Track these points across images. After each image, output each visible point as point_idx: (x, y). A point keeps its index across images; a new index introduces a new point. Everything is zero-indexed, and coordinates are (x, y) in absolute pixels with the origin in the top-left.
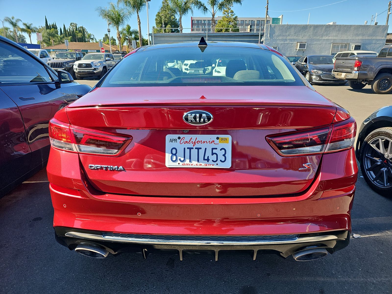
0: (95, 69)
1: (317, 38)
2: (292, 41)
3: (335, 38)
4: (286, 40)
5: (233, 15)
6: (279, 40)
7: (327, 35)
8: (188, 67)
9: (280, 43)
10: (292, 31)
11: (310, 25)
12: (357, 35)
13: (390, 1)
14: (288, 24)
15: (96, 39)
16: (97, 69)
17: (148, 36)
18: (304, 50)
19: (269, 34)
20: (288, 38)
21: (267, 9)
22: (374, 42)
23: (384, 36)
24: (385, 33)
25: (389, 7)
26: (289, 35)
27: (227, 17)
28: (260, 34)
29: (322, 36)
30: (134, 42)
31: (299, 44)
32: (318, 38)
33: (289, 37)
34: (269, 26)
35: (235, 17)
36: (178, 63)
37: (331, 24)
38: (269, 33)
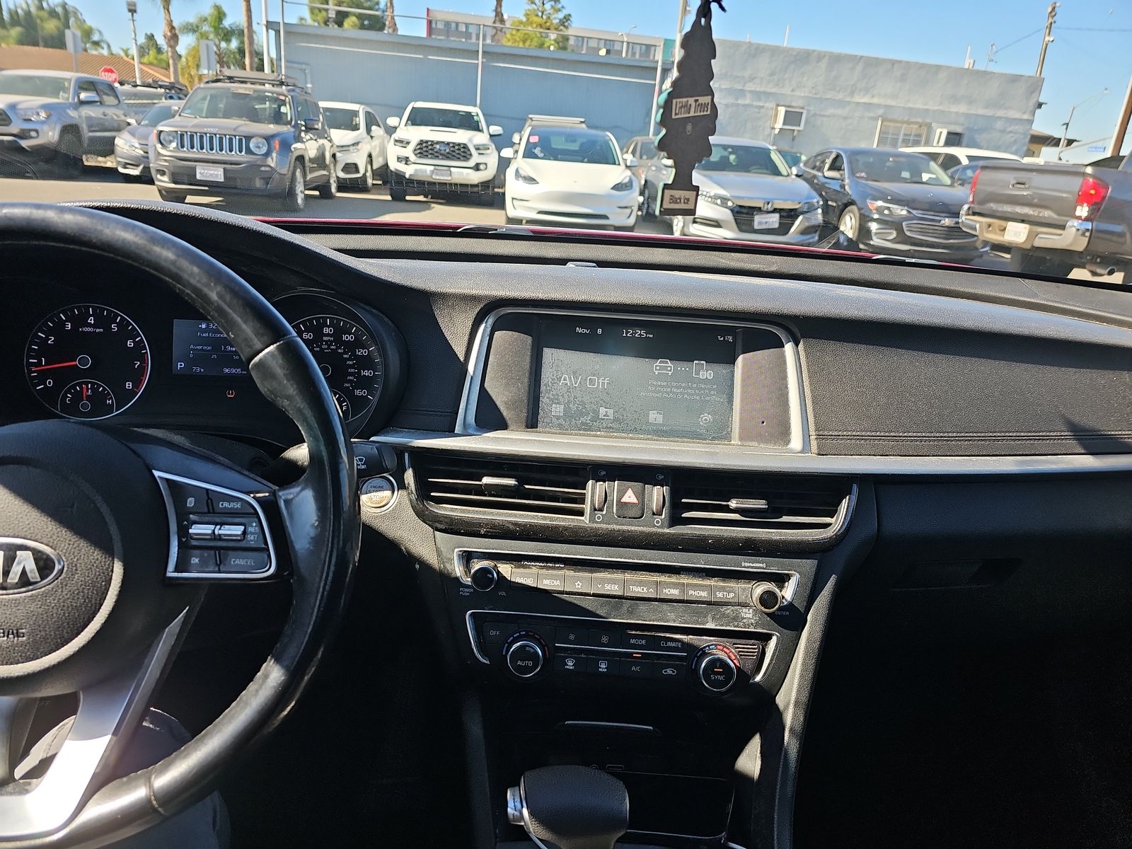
0: (24, 135)
1: (837, 98)
2: (760, 100)
3: (890, 102)
4: (742, 93)
5: (559, 10)
7: (866, 91)
8: (408, 152)
10: (764, 65)
11: (820, 53)
12: (955, 99)
13: (1052, 2)
14: (752, 42)
15: (109, 46)
16: (33, 134)
17: (264, 29)
18: (796, 133)
20: (750, 87)
22: (999, 125)
23: (1029, 112)
24: (1033, 101)
25: (1050, 20)
26: (752, 79)
27: (540, 14)
28: (660, 64)
29: (852, 94)
30: (207, 46)
31: (782, 110)
32: (840, 96)
33: (751, 84)
35: (565, 17)
36: (373, 134)
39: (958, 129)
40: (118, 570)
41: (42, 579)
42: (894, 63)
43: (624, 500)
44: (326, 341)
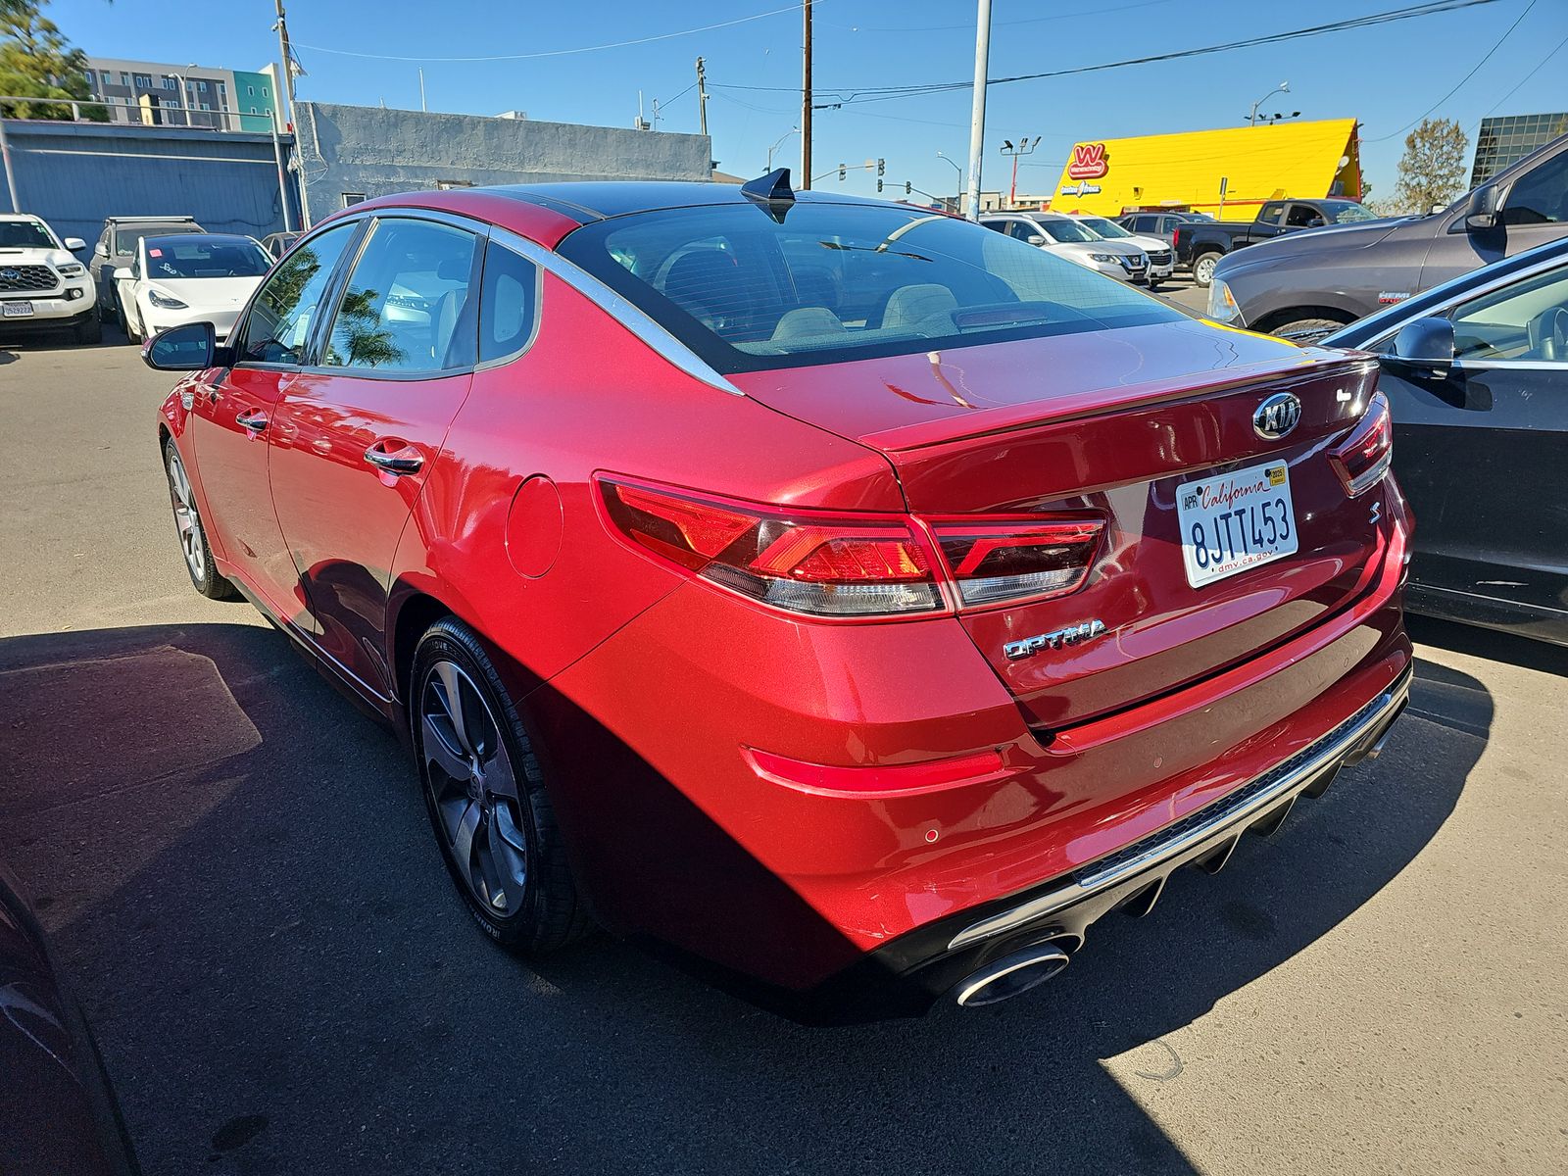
5: (61, 43)
6: (365, 167)
9: (373, 180)
10: (409, 136)
12: (630, 164)
13: (697, 57)
19: (316, 142)
21: (285, 37)
23: (705, 172)
24: (706, 163)
25: (700, 76)
27: (28, 50)
28: (276, 139)
29: (522, 164)
31: (445, 187)
34: (311, 110)
35: (73, 54)
37: (511, 116)
38: (315, 137)
42: (557, 127)
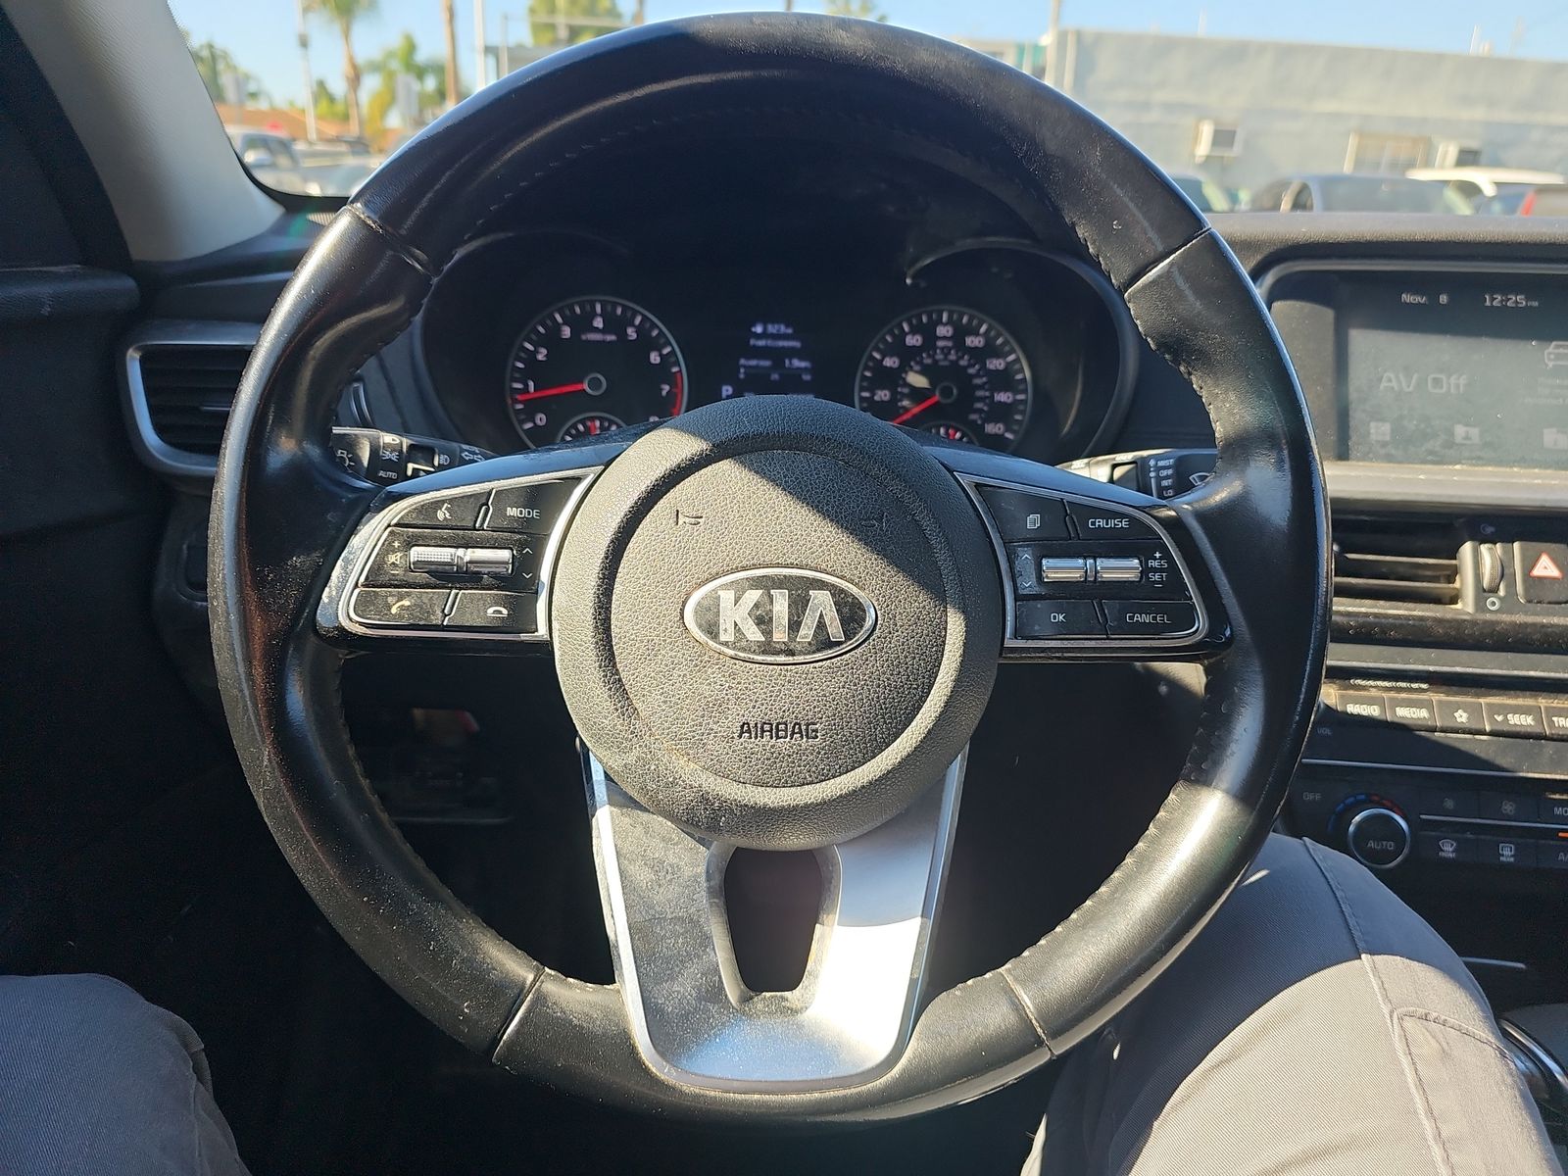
1: (1288, 107)
2: (1173, 115)
3: (1367, 109)
6: (1115, 107)
7: (1332, 94)
10: (1178, 66)
12: (1466, 101)
17: (479, 58)
18: (1226, 161)
19: (1067, 75)
20: (1158, 96)
22: (1536, 135)
26: (1161, 85)
29: (1310, 100)
32: (1293, 103)
33: (1159, 93)
34: (1071, 38)
38: (1068, 69)
39: (1473, 144)
40: (955, 627)
41: (848, 638)
43: (1537, 572)
44: (942, 349)
